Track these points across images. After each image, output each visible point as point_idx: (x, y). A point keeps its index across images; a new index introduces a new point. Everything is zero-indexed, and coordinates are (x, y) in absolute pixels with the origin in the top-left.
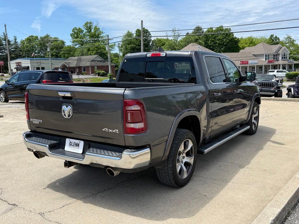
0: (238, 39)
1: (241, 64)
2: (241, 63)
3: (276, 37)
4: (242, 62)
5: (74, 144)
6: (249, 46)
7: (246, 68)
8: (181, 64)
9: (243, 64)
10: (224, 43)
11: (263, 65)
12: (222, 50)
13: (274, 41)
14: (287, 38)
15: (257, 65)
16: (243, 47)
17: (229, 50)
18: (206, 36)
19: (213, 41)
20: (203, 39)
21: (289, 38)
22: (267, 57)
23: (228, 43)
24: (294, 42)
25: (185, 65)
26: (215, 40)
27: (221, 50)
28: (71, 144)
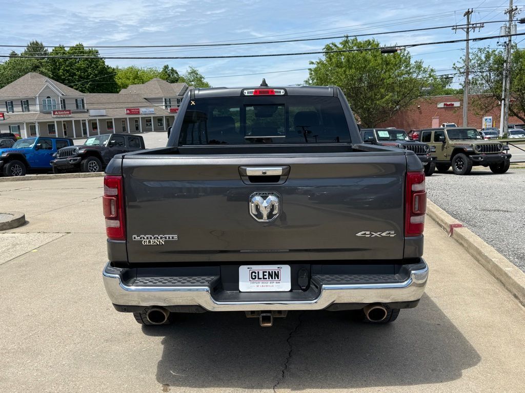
0: (114, 69)
1: (127, 114)
2: (128, 112)
3: (172, 70)
4: (129, 110)
5: (264, 275)
6: (134, 83)
7: (137, 121)
8: (13, 112)
9: (131, 113)
10: (89, 76)
11: (163, 117)
12: (87, 87)
13: (170, 76)
14: (192, 72)
15: (154, 115)
16: (122, 84)
17: (99, 89)
18: (53, 61)
19: (68, 71)
20: (48, 66)
21: (194, 72)
22: (168, 103)
23: (96, 75)
24: (203, 79)
25: (22, 113)
26: (72, 69)
27: (85, 88)
28: (254, 276)
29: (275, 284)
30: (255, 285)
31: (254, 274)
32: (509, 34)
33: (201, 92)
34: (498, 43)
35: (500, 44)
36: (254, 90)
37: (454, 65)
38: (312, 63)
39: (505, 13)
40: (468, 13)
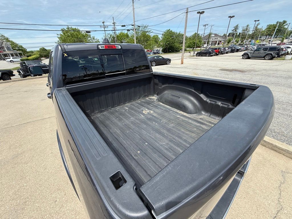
32: (115, 30)
33: (69, 47)
35: (113, 32)
36: (104, 46)
38: (58, 35)
39: (113, 23)
40: (103, 23)
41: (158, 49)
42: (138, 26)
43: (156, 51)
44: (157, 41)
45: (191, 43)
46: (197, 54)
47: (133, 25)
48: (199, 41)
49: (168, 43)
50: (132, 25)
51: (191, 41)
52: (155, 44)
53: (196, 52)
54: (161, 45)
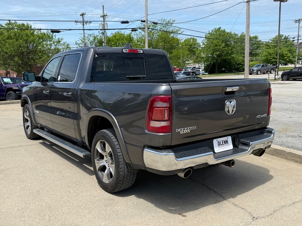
5: (223, 143)
28: (219, 144)
29: (227, 146)
30: (220, 148)
31: (219, 143)
32: (104, 29)
34: (99, 32)
35: (100, 33)
36: (128, 50)
37: (76, 42)
39: (101, 17)
40: (83, 15)
41: (197, 66)
42: (154, 23)
43: (192, 70)
44: (195, 49)
45: (270, 54)
46: (283, 75)
47: (144, 21)
48: (290, 51)
49: (218, 53)
50: (142, 21)
51: (271, 51)
52: (189, 56)
53: (280, 73)
54: (203, 58)
